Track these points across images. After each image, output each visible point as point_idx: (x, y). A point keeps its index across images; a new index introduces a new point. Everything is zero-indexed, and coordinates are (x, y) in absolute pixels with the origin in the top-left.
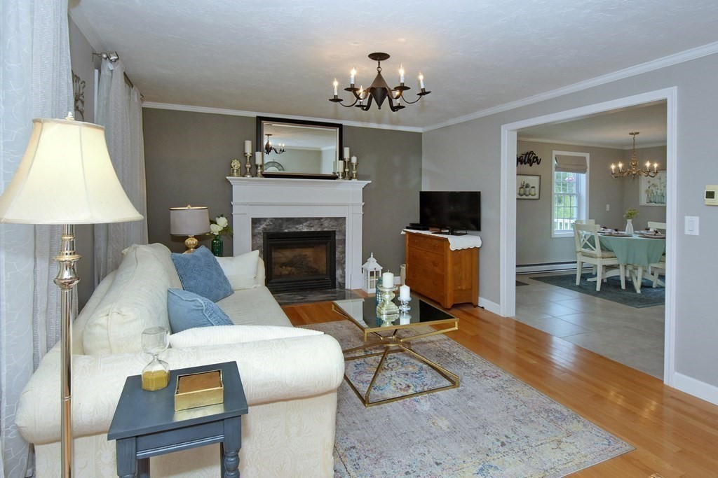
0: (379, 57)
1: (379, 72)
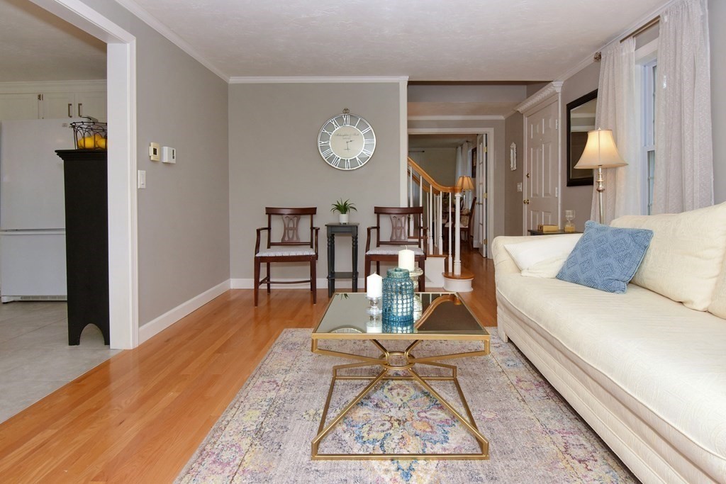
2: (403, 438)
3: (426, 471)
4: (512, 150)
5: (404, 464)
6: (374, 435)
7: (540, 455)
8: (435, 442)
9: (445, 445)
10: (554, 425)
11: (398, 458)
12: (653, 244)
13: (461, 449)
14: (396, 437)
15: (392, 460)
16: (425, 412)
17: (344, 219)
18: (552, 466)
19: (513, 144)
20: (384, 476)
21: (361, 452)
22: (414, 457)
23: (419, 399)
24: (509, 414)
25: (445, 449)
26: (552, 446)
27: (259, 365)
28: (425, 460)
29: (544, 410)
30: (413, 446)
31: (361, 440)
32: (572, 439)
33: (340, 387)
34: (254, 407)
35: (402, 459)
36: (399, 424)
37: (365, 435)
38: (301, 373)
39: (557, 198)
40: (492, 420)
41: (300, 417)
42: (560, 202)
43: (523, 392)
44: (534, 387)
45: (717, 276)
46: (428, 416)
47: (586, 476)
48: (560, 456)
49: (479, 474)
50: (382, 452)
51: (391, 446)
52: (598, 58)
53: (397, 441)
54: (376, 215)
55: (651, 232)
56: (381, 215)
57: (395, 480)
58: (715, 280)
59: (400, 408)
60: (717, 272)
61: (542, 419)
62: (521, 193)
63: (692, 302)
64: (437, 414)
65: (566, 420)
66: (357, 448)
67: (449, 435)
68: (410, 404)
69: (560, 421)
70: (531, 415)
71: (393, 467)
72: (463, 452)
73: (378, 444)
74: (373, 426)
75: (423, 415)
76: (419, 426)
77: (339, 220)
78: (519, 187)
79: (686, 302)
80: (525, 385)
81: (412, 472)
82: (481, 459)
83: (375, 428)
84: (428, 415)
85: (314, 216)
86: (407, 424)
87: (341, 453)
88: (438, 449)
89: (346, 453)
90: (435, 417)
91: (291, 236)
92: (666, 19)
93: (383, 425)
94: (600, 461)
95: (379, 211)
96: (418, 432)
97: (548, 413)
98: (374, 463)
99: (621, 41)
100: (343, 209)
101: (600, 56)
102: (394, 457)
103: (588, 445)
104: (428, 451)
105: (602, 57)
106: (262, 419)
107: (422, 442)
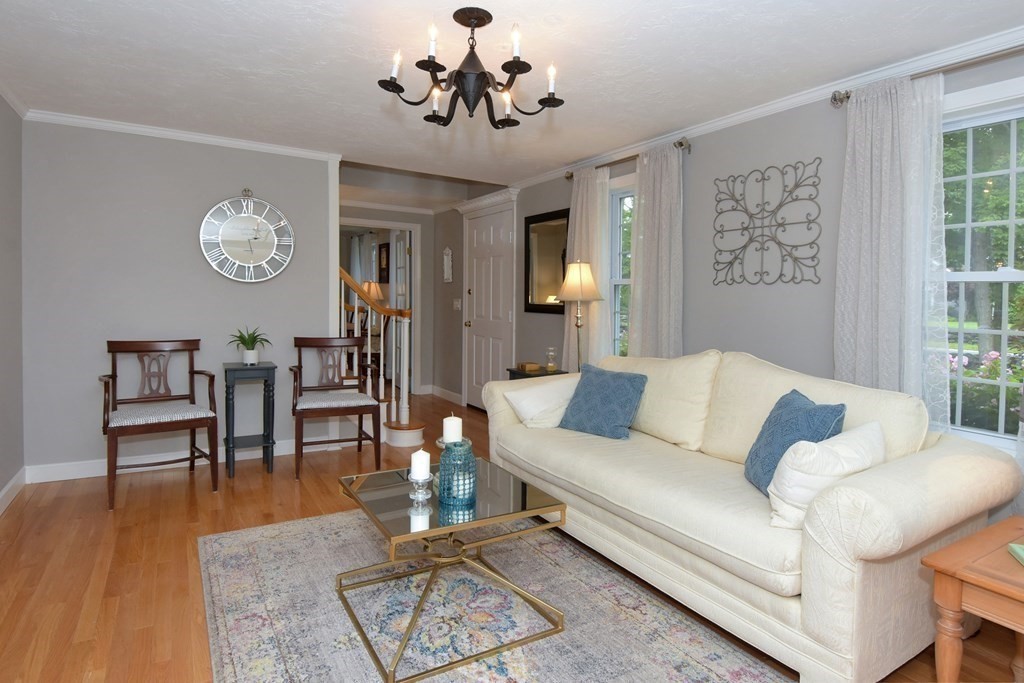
0: (473, 18)
1: (472, 48)
2: (471, 636)
3: (518, 660)
4: (445, 257)
5: (492, 660)
6: (438, 643)
7: (602, 613)
8: (506, 630)
9: (516, 629)
10: (596, 582)
11: (482, 658)
12: (648, 388)
13: (533, 628)
14: (465, 637)
15: (477, 661)
16: (474, 601)
17: (251, 357)
18: (616, 620)
19: (447, 249)
20: (480, 679)
21: (439, 665)
22: (497, 650)
23: (457, 590)
24: (553, 581)
25: (519, 634)
26: (606, 602)
27: (207, 599)
28: (508, 650)
29: (579, 570)
30: (487, 642)
31: (428, 653)
32: (617, 590)
33: (355, 600)
34: (255, 656)
35: (486, 657)
36: (456, 622)
37: (428, 645)
38: (284, 595)
39: (512, 323)
40: (542, 591)
41: (333, 649)
42: (514, 328)
43: (551, 555)
44: (558, 548)
45: (706, 418)
46: (480, 605)
47: (645, 620)
48: (618, 609)
49: (564, 647)
50: (460, 658)
51: (465, 647)
52: (570, 177)
53: (468, 641)
54: (297, 349)
55: (645, 377)
56: (303, 349)
57: (495, 679)
58: (703, 422)
59: (444, 604)
60: (705, 415)
61: (584, 579)
62: (460, 313)
63: (687, 444)
64: (487, 601)
65: (603, 575)
66: (431, 663)
67: (514, 619)
68: (452, 597)
69: (598, 576)
70: (572, 577)
71: (484, 668)
72: (538, 631)
73: (450, 649)
74: (431, 633)
75: (473, 605)
76: (481, 618)
77: (243, 359)
78: (457, 304)
79: (681, 444)
80: (548, 548)
81: (505, 666)
82: (557, 632)
83: (435, 634)
84: (478, 603)
85: (195, 353)
86: (465, 619)
87: (417, 673)
88: (512, 635)
89: (422, 671)
90: (486, 605)
91: (154, 387)
92: (645, 161)
93: (440, 628)
94: (648, 605)
95: (301, 343)
96: (482, 625)
97: (585, 571)
98: (461, 670)
99: (597, 168)
100: (250, 341)
101: (572, 176)
102: (477, 658)
103: (632, 593)
104: (506, 641)
105: (575, 178)
106: (282, 667)
107: (493, 633)
